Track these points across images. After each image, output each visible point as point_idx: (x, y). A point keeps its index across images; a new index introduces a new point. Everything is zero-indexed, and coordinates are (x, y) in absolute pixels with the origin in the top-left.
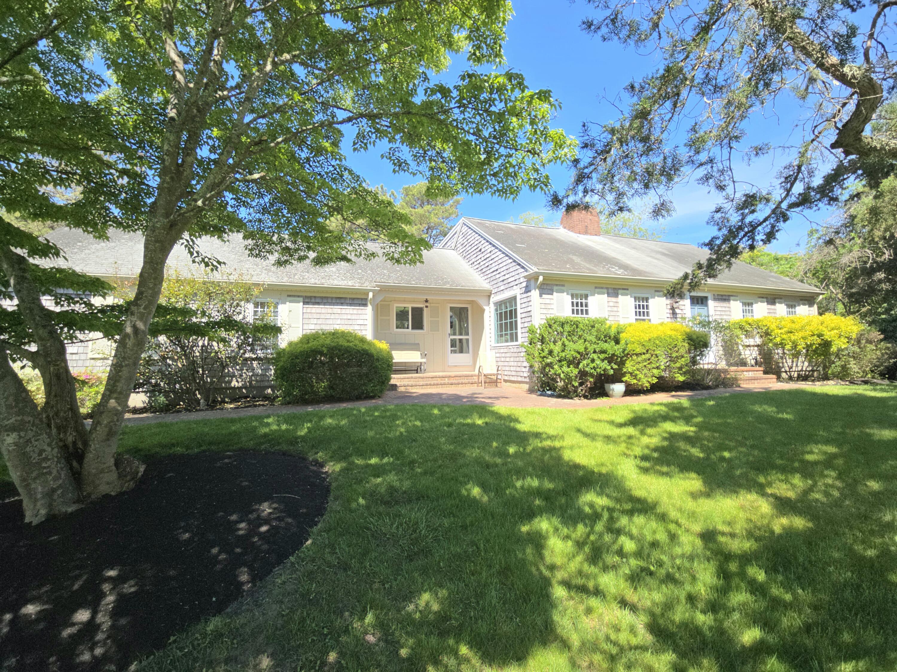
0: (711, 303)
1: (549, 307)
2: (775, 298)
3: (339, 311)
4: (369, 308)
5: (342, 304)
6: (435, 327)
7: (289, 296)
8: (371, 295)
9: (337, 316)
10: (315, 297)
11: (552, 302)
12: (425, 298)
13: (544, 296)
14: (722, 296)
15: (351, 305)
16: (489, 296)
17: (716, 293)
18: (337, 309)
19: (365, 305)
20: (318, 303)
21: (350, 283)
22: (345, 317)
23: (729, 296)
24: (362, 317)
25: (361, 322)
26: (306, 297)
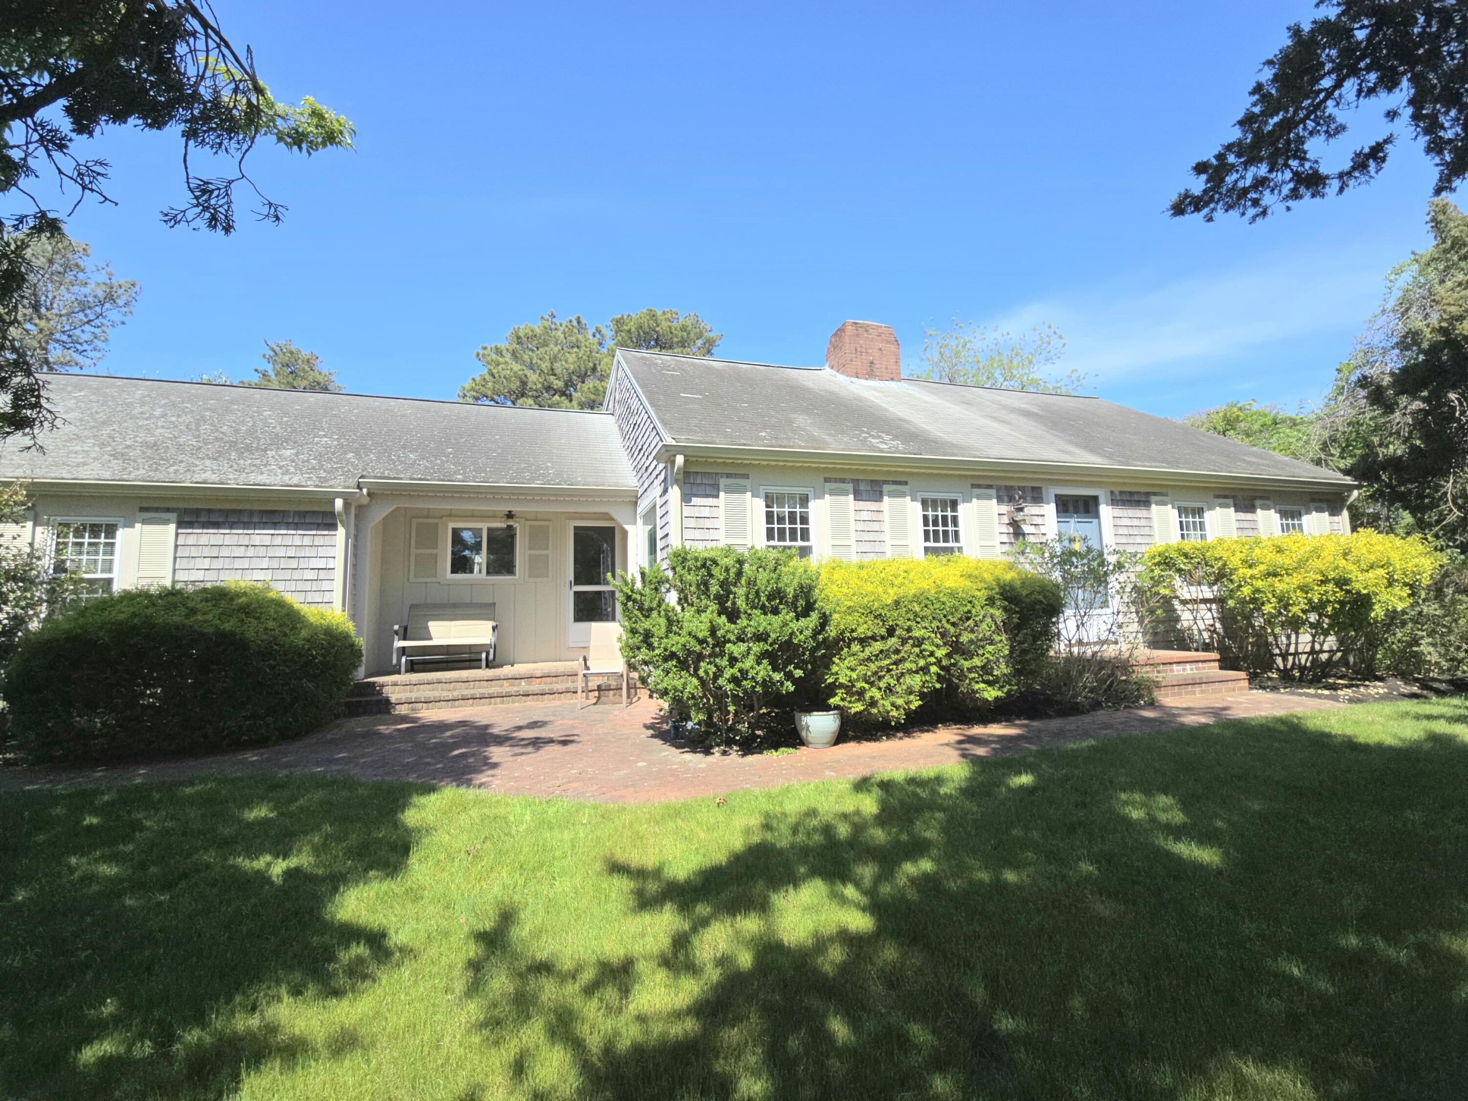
0: (1106, 511)
1: (708, 523)
2: (1255, 498)
3: (267, 540)
4: (341, 531)
5: (275, 525)
6: (539, 567)
7: (142, 509)
8: (339, 503)
9: (262, 552)
10: (209, 511)
11: (714, 512)
12: (506, 508)
13: (695, 501)
14: (1131, 493)
15: (297, 526)
16: (635, 503)
17: (1117, 490)
18: (261, 536)
19: (333, 527)
20: (217, 525)
21: (295, 480)
22: (281, 552)
23: (1148, 494)
24: (322, 552)
25: (321, 564)
26: (187, 511)
